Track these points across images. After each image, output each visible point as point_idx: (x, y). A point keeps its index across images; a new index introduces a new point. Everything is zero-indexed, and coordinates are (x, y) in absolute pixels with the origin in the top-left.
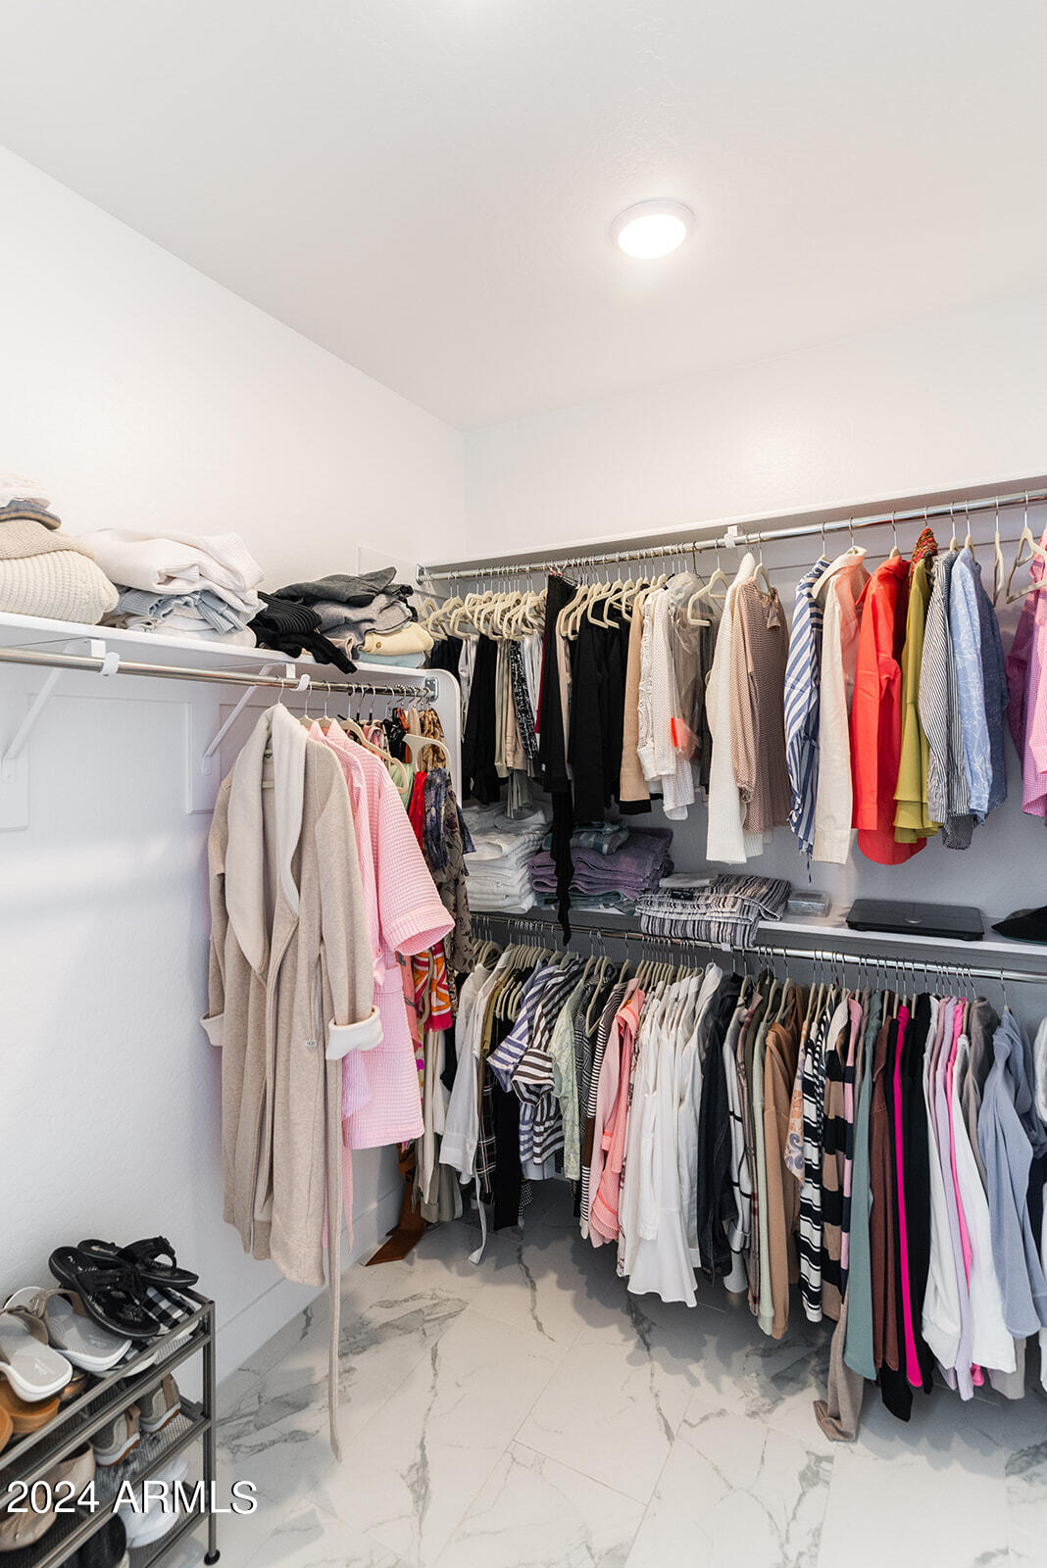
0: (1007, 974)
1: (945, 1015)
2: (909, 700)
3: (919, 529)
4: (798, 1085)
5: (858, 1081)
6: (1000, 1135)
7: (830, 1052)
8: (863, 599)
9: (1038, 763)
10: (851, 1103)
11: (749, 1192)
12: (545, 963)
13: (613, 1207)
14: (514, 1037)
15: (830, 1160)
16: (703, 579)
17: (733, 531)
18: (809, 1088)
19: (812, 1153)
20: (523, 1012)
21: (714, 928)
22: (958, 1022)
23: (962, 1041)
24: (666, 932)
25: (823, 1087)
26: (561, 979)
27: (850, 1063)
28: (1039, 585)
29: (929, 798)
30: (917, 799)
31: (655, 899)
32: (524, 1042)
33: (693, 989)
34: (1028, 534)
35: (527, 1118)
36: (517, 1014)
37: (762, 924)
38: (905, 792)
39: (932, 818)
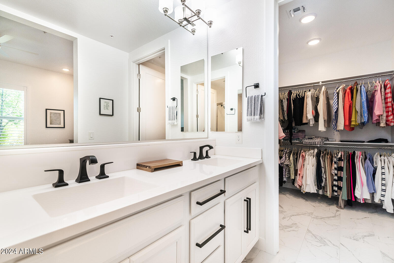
0: (369, 147)
1: (358, 153)
2: (354, 106)
3: (355, 81)
4: (333, 162)
5: (344, 161)
6: (368, 167)
7: (339, 158)
8: (346, 92)
9: (376, 114)
10: (343, 164)
11: (325, 178)
12: (285, 150)
13: (301, 181)
14: (283, 158)
15: (339, 172)
16: (316, 90)
17: (321, 83)
18: (335, 163)
19: (336, 172)
20: (284, 155)
21: (317, 143)
22: (360, 154)
23: (361, 156)
24: (308, 144)
25: (338, 163)
26: (289, 151)
27: (342, 159)
28: (376, 89)
29: (357, 120)
30: (355, 120)
31: (305, 139)
32: (285, 159)
33: (313, 152)
34: (374, 82)
35: (284, 171)
36: (283, 155)
37: (325, 142)
38: (353, 119)
39: (358, 122)
